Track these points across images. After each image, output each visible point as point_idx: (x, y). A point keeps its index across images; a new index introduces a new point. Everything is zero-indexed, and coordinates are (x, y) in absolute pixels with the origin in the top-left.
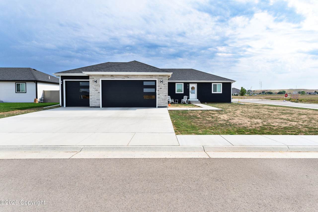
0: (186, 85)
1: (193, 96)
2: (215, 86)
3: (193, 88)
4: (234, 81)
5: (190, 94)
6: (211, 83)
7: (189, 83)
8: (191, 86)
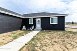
0: (35, 19)
1: (39, 26)
2: (52, 19)
3: (39, 21)
4: (67, 15)
5: (37, 25)
6: (50, 17)
7: (36, 18)
8: (37, 20)
